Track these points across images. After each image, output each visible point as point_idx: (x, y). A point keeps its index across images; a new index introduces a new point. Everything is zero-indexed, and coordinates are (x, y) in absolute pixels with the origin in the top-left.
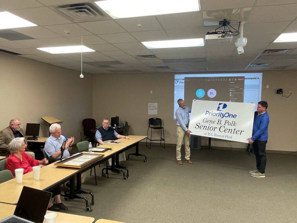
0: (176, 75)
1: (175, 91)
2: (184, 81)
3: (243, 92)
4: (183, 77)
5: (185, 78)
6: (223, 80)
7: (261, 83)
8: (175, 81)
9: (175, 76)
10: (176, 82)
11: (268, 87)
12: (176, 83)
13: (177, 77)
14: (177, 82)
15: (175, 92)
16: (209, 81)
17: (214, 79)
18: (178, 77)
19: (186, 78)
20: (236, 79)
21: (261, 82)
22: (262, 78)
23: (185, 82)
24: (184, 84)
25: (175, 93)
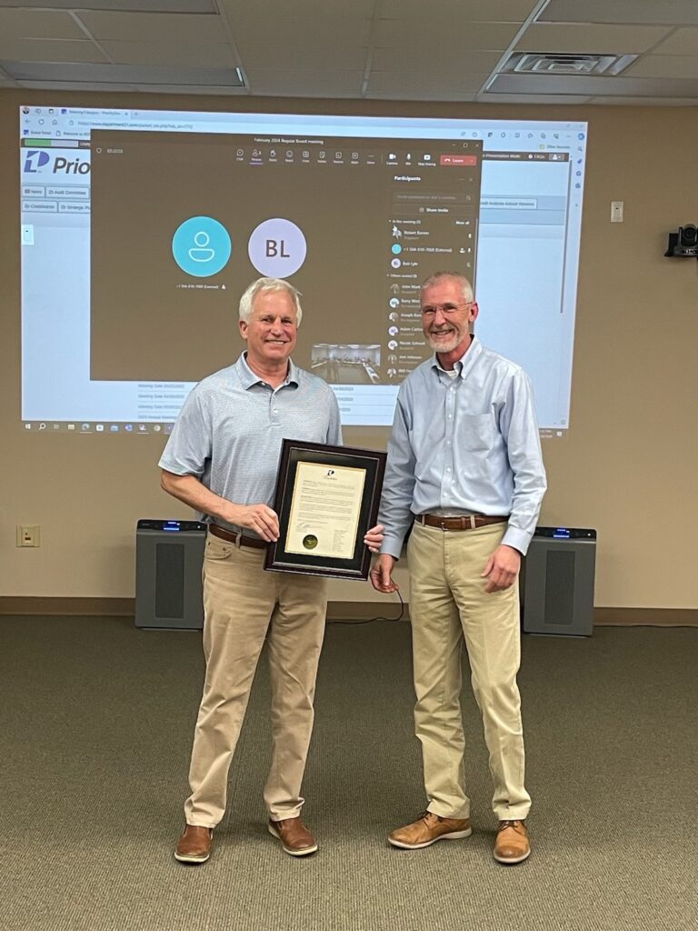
0: (32, 109)
1: (23, 227)
2: (85, 156)
3: (473, 244)
4: (76, 128)
5: (92, 130)
6: (347, 158)
7: (578, 186)
8: (24, 151)
9: (22, 116)
10: (29, 163)
11: (617, 213)
12: (28, 169)
13: (35, 121)
14: (35, 159)
15: (28, 236)
16: (256, 161)
17: (289, 154)
18: (41, 122)
19: (99, 139)
20: (427, 157)
21: (581, 180)
22: (583, 155)
23: (94, 167)
24: (86, 179)
25: (23, 242)
